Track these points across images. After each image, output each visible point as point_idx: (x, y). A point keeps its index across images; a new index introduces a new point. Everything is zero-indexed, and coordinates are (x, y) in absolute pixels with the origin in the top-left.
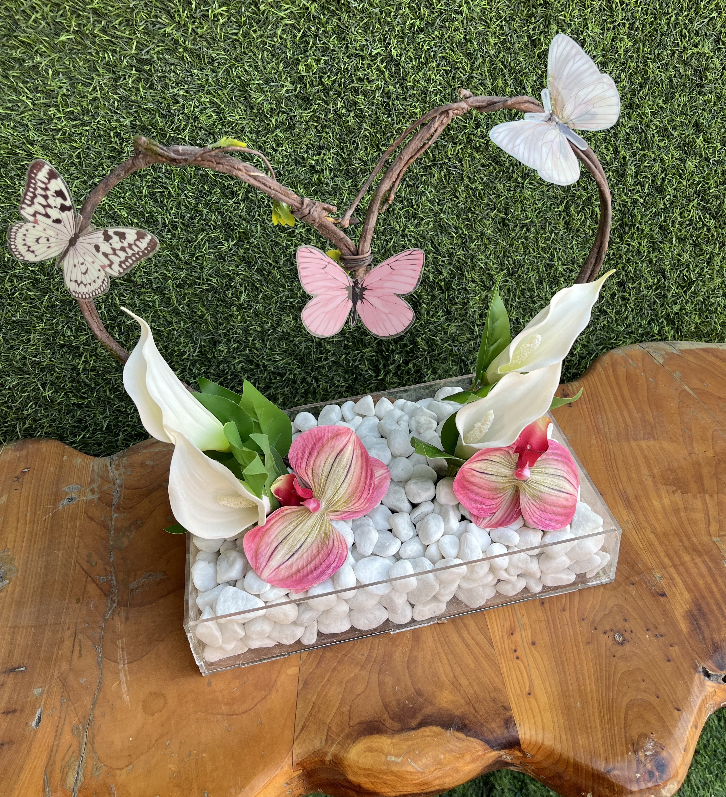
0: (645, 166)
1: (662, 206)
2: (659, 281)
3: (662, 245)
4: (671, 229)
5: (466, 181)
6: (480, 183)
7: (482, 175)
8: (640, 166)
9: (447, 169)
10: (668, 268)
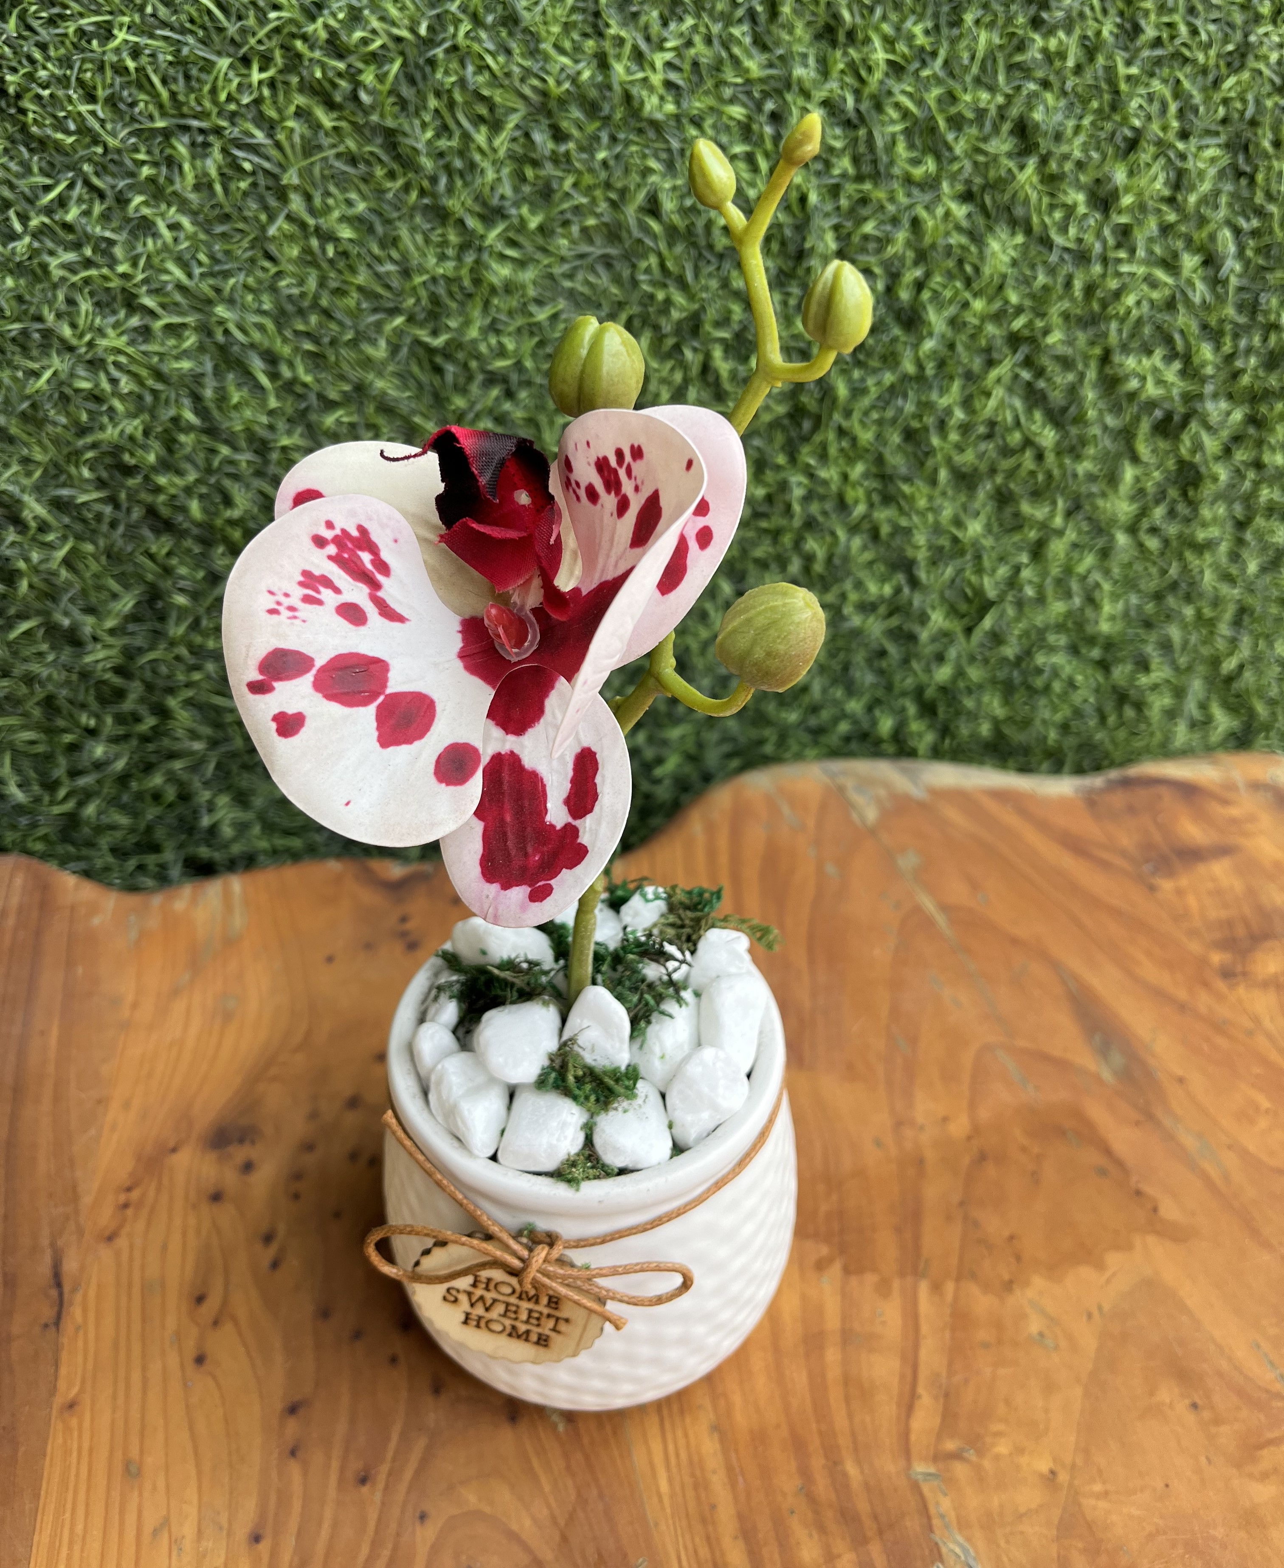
0: (866, 238)
1: (909, 367)
2: (898, 591)
3: (906, 488)
4: (935, 441)
5: (296, 203)
6: (343, 219)
7: (353, 196)
8: (849, 235)
9: (224, 151)
10: (922, 555)
